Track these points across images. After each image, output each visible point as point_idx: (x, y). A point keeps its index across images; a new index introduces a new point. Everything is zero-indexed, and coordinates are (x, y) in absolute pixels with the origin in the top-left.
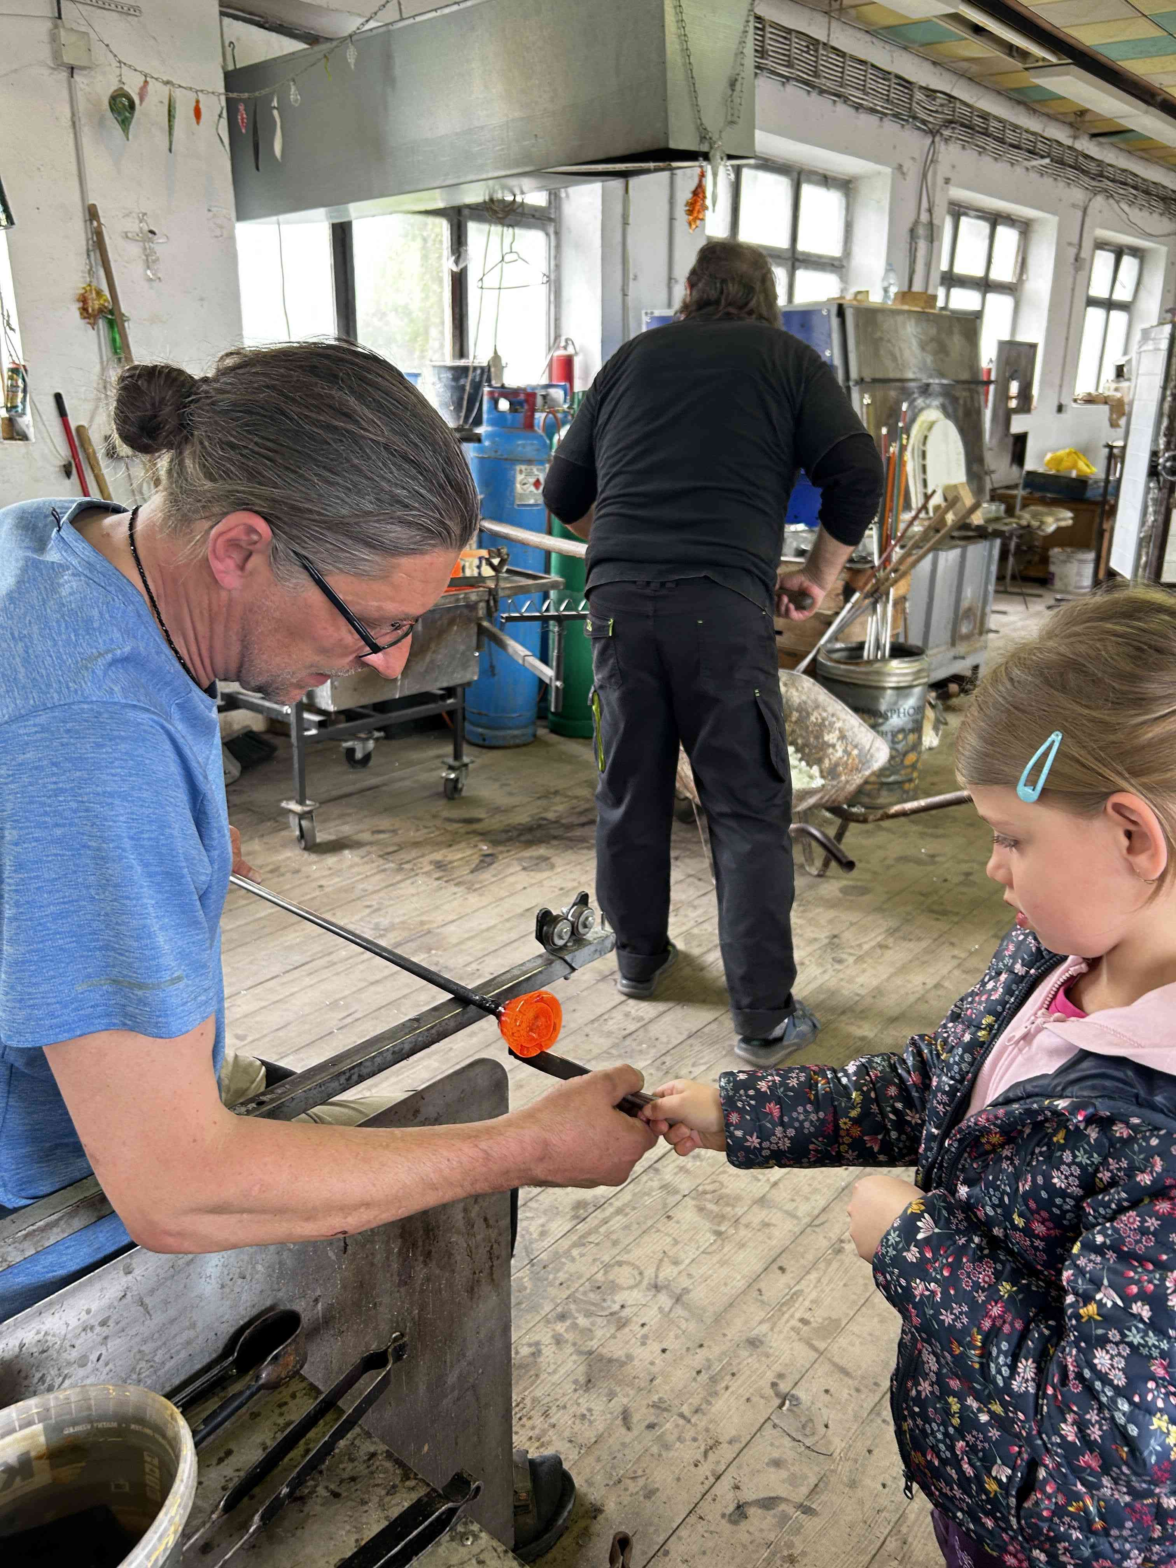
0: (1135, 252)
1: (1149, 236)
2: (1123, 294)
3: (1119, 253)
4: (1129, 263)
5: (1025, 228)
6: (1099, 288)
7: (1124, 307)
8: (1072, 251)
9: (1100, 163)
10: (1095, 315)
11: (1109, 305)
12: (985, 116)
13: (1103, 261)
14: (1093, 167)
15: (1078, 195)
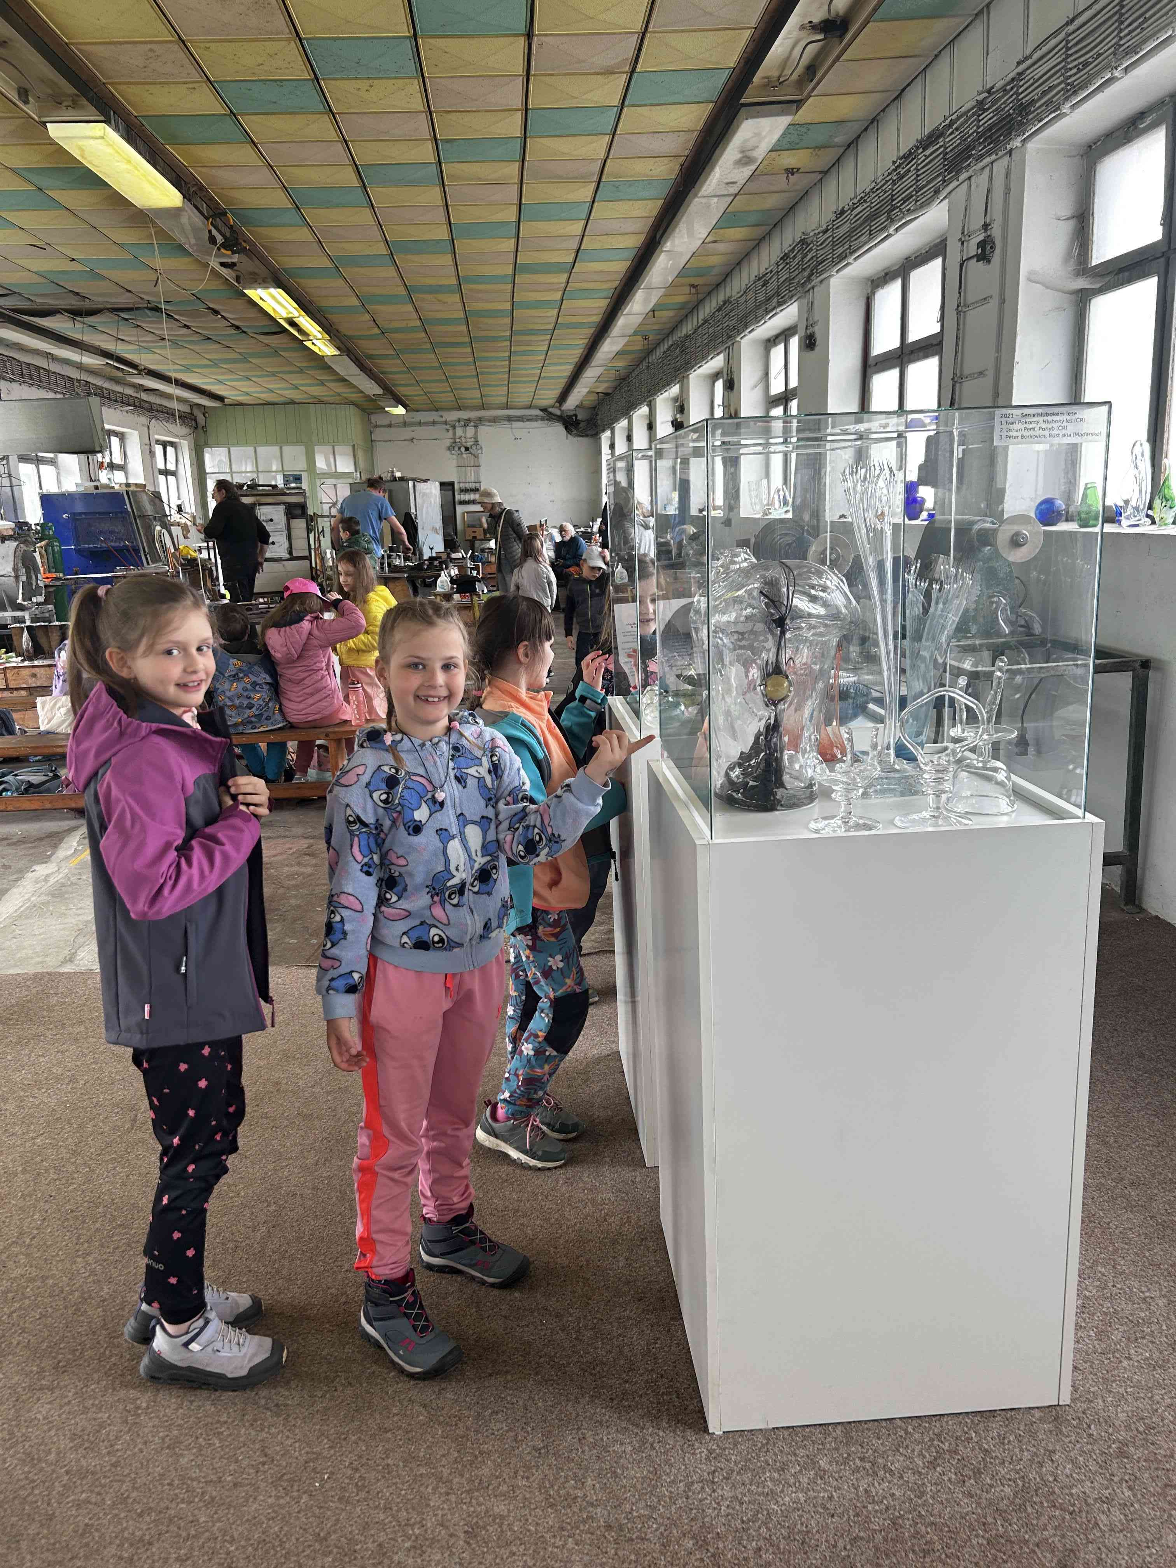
0: (172, 444)
1: (177, 436)
2: (171, 467)
3: (165, 445)
4: (170, 450)
5: (122, 437)
6: (161, 465)
7: (173, 473)
8: (148, 447)
9: (150, 403)
10: (162, 478)
11: (166, 473)
12: (101, 388)
13: (159, 449)
14: (147, 405)
15: (143, 420)
